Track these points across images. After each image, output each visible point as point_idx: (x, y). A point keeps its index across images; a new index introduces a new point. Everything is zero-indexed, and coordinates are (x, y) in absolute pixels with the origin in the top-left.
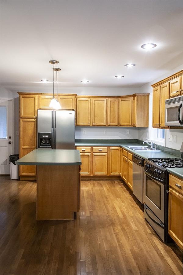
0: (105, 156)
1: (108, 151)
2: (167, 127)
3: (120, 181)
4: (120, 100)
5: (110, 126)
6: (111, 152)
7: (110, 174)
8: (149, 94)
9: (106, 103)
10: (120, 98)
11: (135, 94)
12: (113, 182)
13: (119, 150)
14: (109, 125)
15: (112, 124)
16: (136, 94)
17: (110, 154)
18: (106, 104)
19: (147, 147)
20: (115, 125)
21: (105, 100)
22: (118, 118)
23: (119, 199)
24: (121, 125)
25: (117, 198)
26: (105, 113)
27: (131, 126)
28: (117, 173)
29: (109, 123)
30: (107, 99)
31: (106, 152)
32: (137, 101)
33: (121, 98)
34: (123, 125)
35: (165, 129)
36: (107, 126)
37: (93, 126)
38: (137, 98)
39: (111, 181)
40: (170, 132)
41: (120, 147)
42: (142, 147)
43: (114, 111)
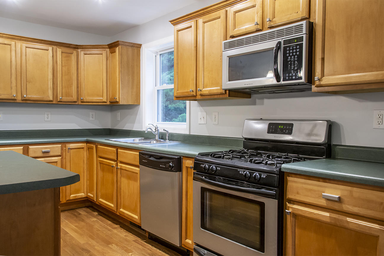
0: (56, 162)
1: (62, 153)
2: (224, 92)
3: (88, 210)
4: (82, 53)
5: (61, 102)
6: (68, 154)
7: (67, 199)
8: (141, 45)
9: (53, 56)
10: (80, 48)
11: (118, 41)
12: (76, 214)
13: (85, 149)
14: (59, 100)
15: (65, 99)
16: (120, 43)
17: (68, 158)
18: (51, 58)
19: (142, 139)
20: (70, 100)
21: (50, 48)
22: (78, 87)
23: (114, 247)
24: (85, 101)
25: (110, 246)
26: (50, 76)
27: (106, 102)
28: (82, 195)
29: (60, 97)
30: (55, 47)
31: (60, 154)
32: (121, 55)
33: (82, 48)
34: (88, 100)
35: (188, 102)
36: (54, 102)
37: (24, 102)
38: (120, 50)
39: (71, 212)
40: (201, 108)
41: (87, 142)
42: (134, 140)
43: (69, 73)
